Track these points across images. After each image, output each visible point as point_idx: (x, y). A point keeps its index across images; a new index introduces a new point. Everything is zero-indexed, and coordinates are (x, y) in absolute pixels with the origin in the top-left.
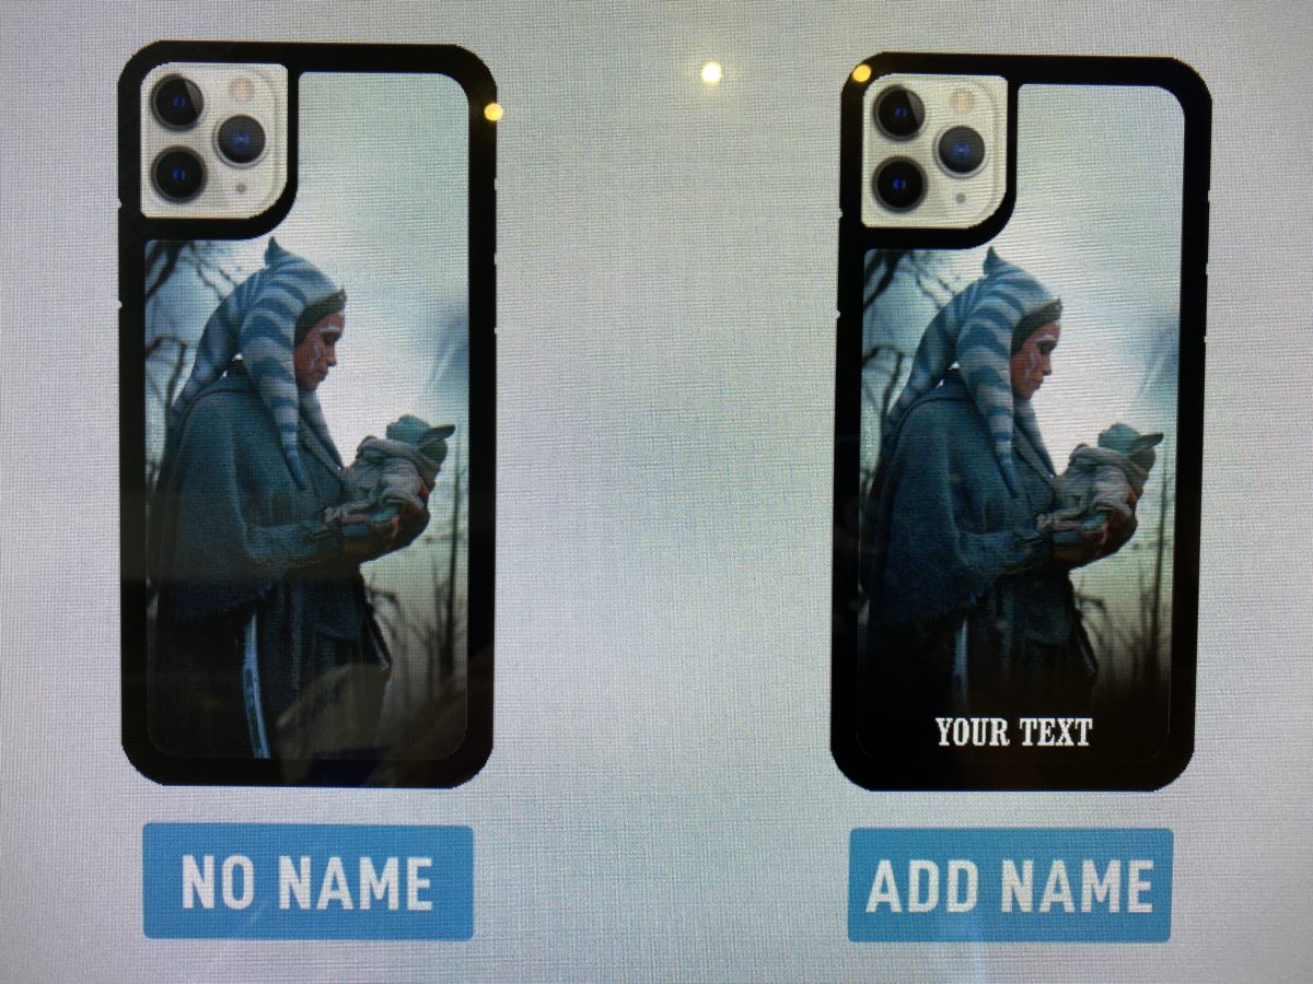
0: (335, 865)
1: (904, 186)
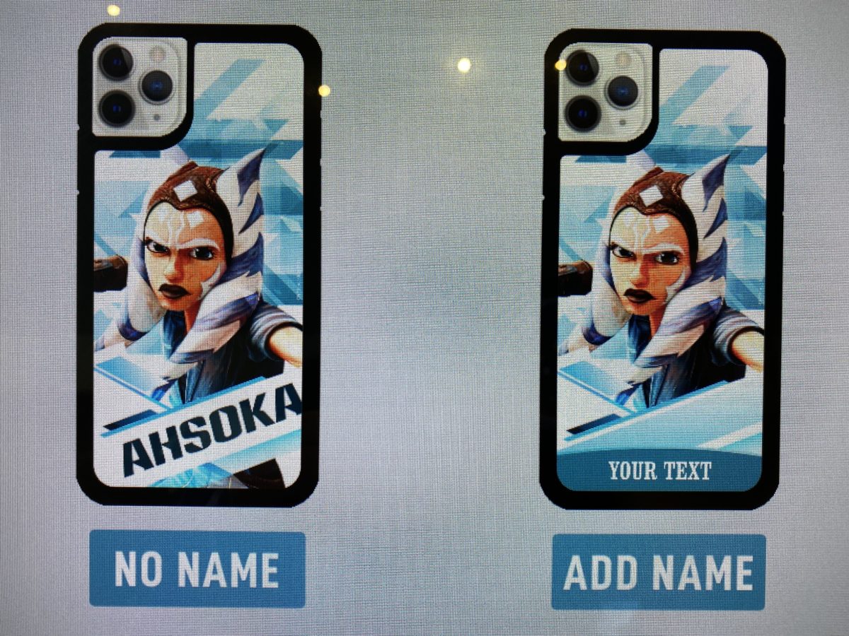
1: (586, 115)
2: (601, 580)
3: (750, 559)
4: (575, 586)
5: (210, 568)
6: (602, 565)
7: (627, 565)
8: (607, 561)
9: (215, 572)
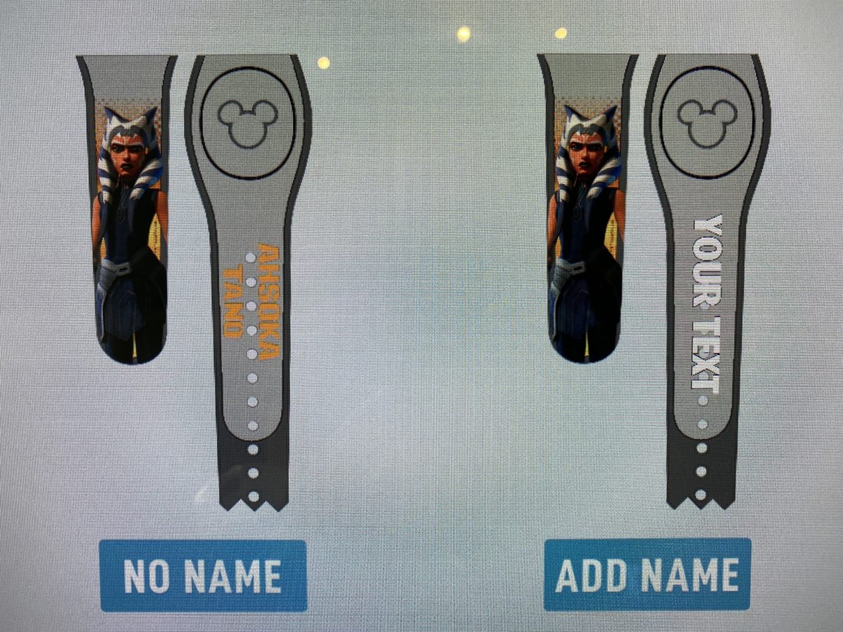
0: (220, 565)
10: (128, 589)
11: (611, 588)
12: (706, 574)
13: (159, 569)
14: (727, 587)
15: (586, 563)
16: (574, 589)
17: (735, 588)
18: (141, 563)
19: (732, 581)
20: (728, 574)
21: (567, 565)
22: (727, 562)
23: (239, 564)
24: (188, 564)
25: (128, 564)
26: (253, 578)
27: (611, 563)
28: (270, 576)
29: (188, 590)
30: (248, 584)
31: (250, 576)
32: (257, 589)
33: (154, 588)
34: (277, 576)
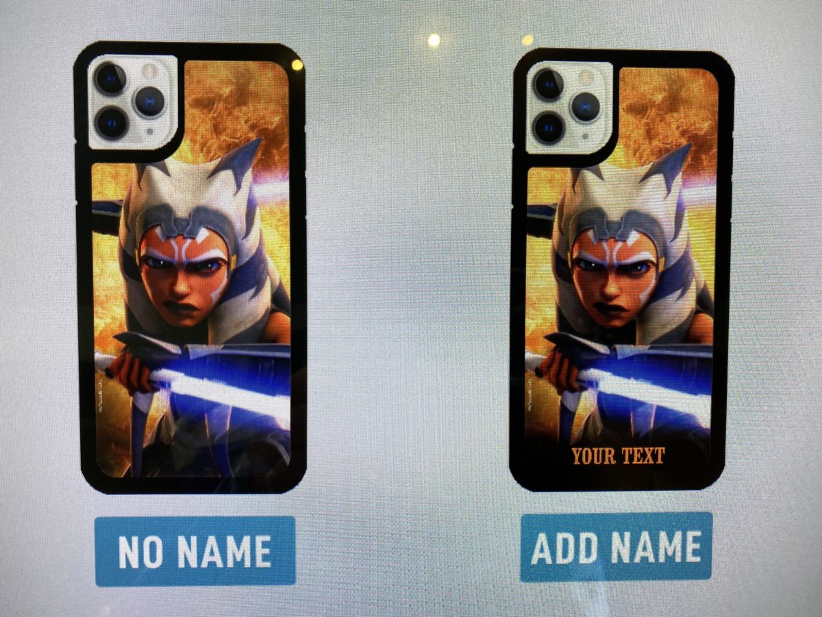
2: (565, 555)
3: (698, 533)
4: (542, 561)
5: (208, 550)
6: (565, 541)
7: (588, 541)
8: (571, 538)
9: (212, 553)
10: (123, 565)
11: (583, 560)
12: (671, 546)
13: (153, 545)
14: (691, 558)
15: (560, 537)
16: (549, 561)
17: (698, 559)
18: (135, 539)
19: (695, 553)
20: (691, 546)
21: (542, 538)
22: (691, 535)
23: (230, 540)
24: (182, 540)
25: (123, 540)
26: (243, 554)
27: (584, 536)
28: (260, 551)
29: (181, 564)
30: (239, 559)
31: (241, 552)
32: (247, 564)
33: (148, 564)
34: (267, 551)
